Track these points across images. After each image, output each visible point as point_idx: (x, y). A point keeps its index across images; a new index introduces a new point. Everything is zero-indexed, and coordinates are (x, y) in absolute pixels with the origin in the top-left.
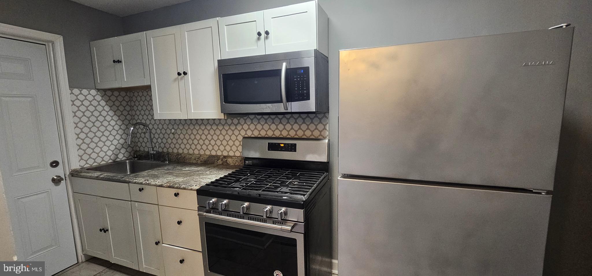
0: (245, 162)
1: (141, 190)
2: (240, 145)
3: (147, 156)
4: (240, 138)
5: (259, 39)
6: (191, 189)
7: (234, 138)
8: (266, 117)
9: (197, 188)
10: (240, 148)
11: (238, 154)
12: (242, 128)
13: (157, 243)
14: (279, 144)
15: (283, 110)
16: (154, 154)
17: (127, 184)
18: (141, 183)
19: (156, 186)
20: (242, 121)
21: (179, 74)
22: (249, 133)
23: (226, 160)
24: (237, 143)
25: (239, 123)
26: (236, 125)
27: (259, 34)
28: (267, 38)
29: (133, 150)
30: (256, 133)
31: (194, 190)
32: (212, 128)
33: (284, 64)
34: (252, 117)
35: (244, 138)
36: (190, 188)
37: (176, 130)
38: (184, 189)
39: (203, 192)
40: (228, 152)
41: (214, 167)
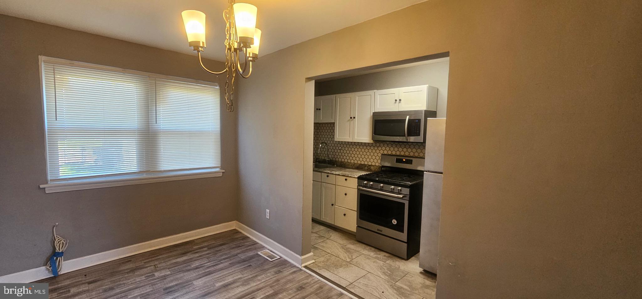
0: (381, 169)
1: (328, 176)
2: (379, 159)
3: (324, 161)
4: (380, 155)
5: (395, 103)
6: (354, 178)
7: (376, 154)
8: (396, 143)
9: (357, 177)
10: (379, 161)
11: (377, 164)
12: (382, 149)
13: (332, 205)
14: (403, 159)
15: (405, 140)
16: (328, 161)
17: (320, 173)
18: (328, 173)
19: (336, 175)
20: (382, 145)
21: (351, 118)
22: (385, 152)
23: (370, 168)
24: (378, 158)
25: (380, 146)
26: (378, 147)
27: (396, 100)
28: (400, 102)
29: (315, 158)
30: (390, 153)
31: (356, 178)
32: (363, 148)
33: (408, 117)
34: (388, 143)
35: (382, 154)
36: (353, 176)
37: (342, 148)
38: (350, 177)
39: (360, 178)
40: (372, 163)
41: (363, 171)
